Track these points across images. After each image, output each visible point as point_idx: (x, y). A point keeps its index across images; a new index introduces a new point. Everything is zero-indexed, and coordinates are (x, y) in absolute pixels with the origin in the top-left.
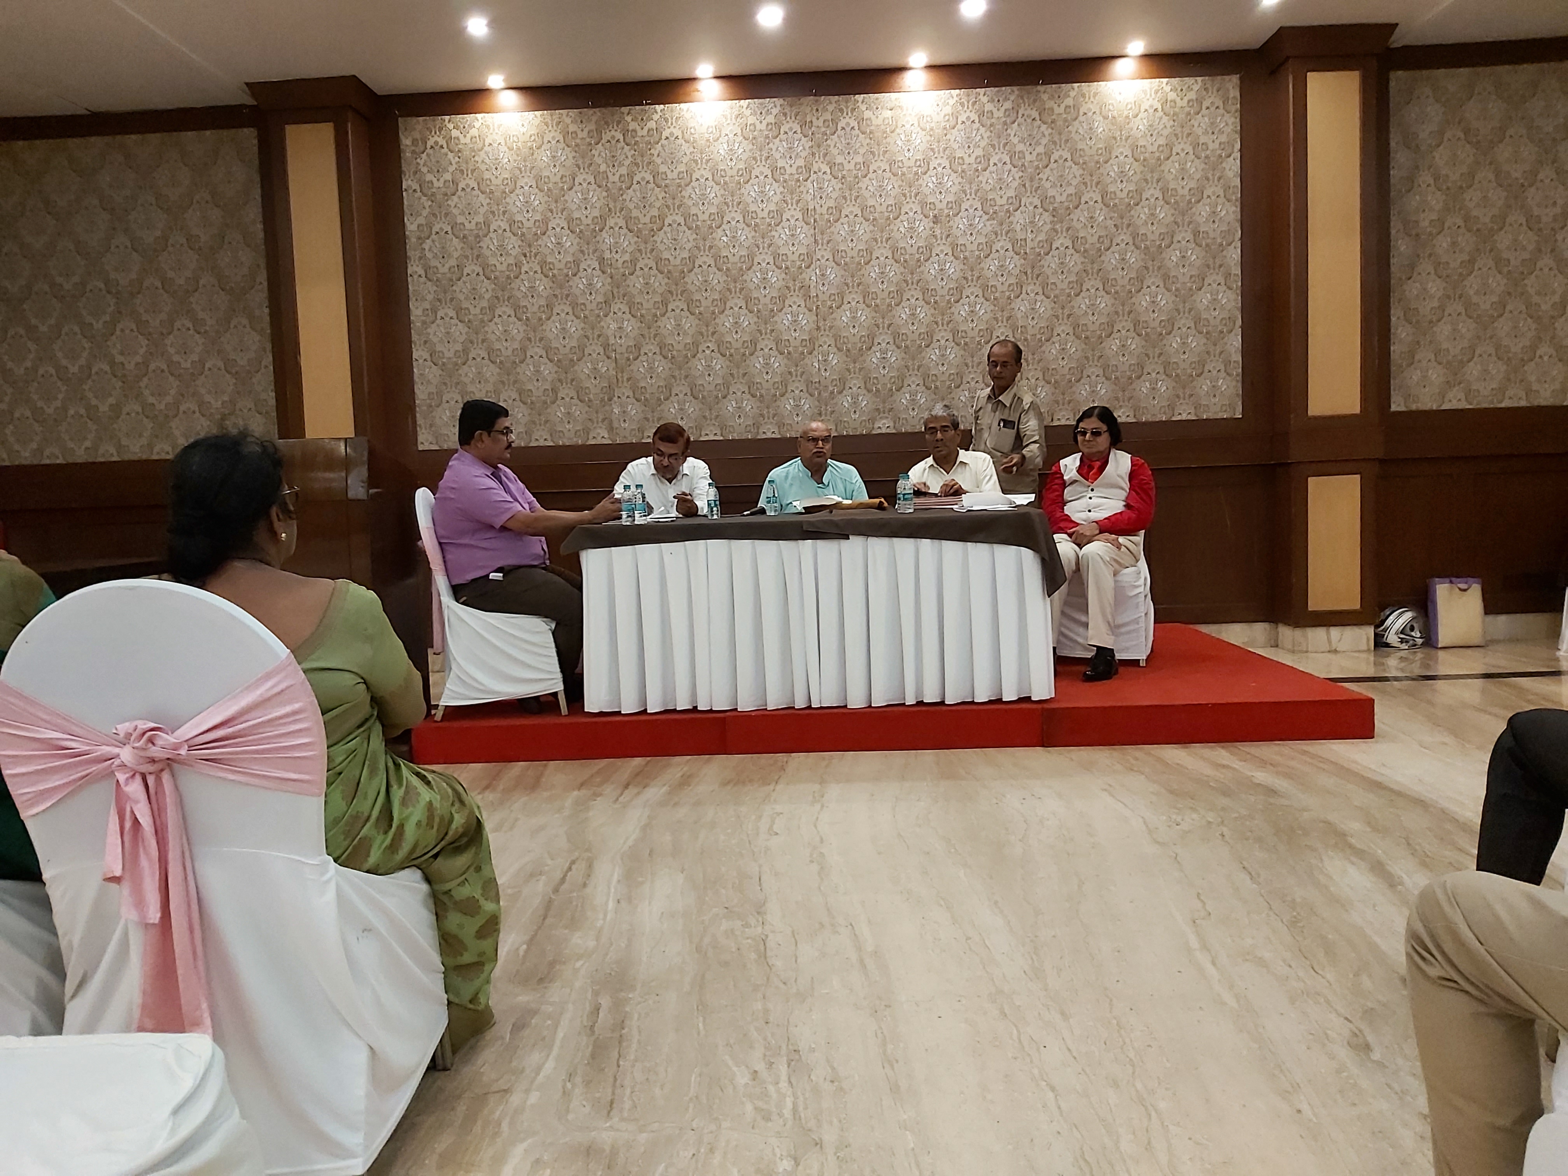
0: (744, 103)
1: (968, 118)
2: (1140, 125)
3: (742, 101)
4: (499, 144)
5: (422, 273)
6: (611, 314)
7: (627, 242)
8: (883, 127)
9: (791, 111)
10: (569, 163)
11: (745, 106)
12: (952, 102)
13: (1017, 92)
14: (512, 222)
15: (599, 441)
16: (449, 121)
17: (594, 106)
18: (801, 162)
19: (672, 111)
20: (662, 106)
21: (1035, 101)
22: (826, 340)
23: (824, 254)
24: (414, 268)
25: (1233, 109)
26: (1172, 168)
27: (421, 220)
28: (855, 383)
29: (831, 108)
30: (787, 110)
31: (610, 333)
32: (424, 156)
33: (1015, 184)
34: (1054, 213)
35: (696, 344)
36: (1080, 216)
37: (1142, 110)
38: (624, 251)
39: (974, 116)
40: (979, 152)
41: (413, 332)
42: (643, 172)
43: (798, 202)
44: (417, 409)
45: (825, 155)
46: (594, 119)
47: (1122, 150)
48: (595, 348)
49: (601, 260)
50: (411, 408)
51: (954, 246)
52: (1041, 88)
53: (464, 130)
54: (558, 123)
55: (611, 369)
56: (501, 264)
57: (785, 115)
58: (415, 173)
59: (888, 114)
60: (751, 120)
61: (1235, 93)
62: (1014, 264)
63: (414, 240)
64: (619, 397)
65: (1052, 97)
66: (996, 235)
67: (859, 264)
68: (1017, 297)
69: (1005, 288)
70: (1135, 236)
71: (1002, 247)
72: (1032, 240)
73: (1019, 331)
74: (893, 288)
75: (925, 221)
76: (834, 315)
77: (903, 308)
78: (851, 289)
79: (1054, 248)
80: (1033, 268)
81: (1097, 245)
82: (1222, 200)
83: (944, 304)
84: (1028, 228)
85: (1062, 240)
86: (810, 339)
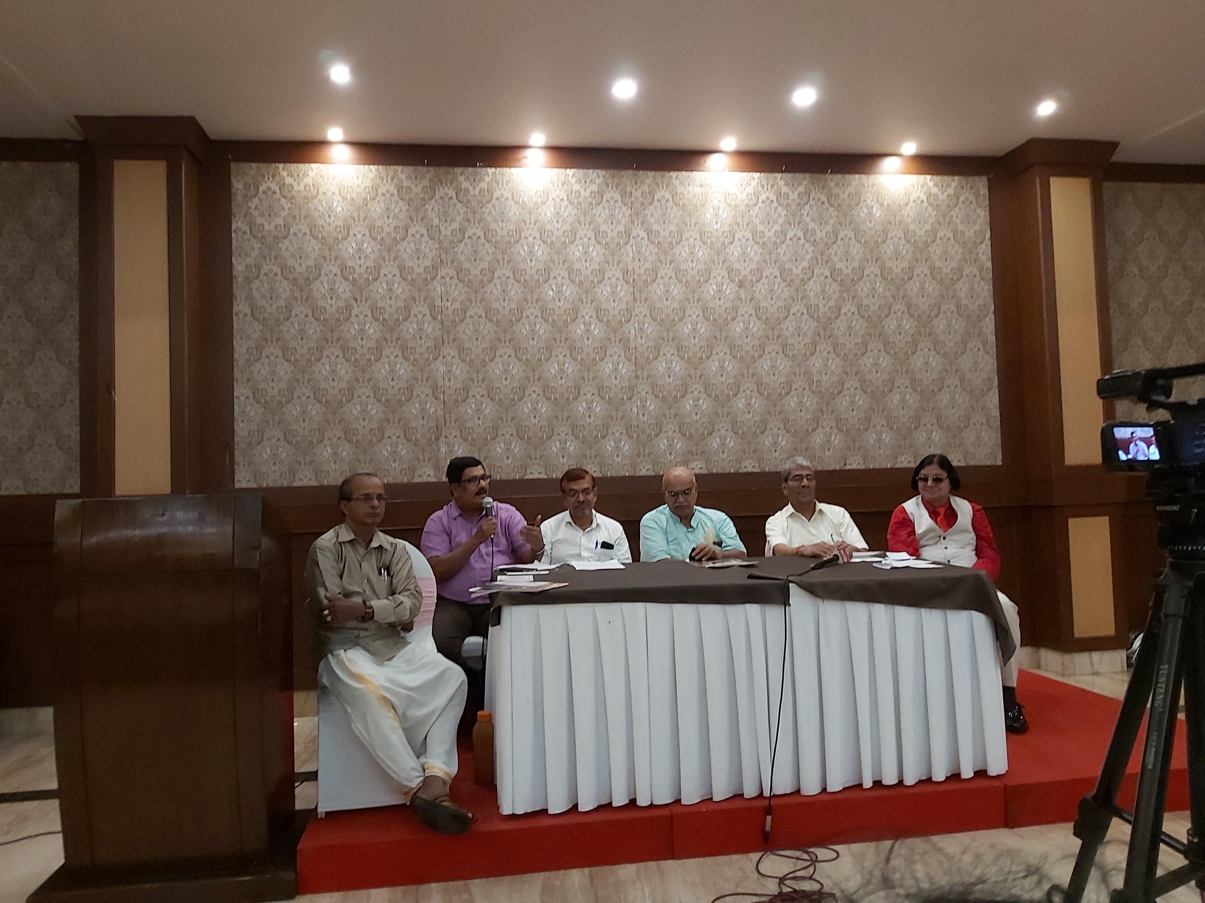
0: (570, 172)
1: (767, 198)
2: (909, 212)
3: (568, 170)
4: (333, 193)
5: (249, 313)
6: (441, 358)
7: (458, 291)
8: (694, 202)
9: (612, 182)
10: (402, 216)
11: (571, 175)
12: (754, 183)
13: (808, 179)
14: (343, 268)
15: (425, 479)
16: (283, 169)
17: (429, 165)
18: (621, 228)
19: (503, 174)
20: (493, 170)
21: (823, 187)
22: (643, 388)
23: (642, 310)
24: (240, 307)
25: (984, 204)
26: (936, 250)
27: (250, 261)
28: (670, 428)
29: (648, 181)
30: (609, 181)
31: (439, 375)
32: (256, 200)
33: (808, 257)
34: (842, 283)
35: (523, 389)
36: (863, 288)
37: (912, 200)
38: (454, 300)
39: (773, 197)
40: (777, 227)
41: (235, 370)
42: (474, 228)
43: (619, 263)
44: (236, 447)
45: (643, 223)
46: (428, 176)
47: (896, 233)
48: (423, 390)
49: (432, 308)
50: (229, 445)
51: (757, 309)
52: (829, 177)
53: (298, 178)
54: (392, 179)
55: (439, 410)
56: (331, 307)
57: (607, 185)
58: (245, 216)
59: (699, 190)
60: (576, 187)
61: (984, 191)
62: (809, 326)
63: (241, 279)
64: (446, 437)
65: (837, 185)
66: (793, 300)
67: (674, 320)
68: (812, 355)
69: (801, 347)
70: (909, 306)
71: (798, 311)
72: (824, 306)
73: (815, 385)
74: (704, 343)
75: (732, 285)
76: (651, 366)
77: (713, 361)
78: (666, 342)
79: (842, 313)
80: (825, 330)
81: (879, 313)
82: (978, 279)
83: (748, 359)
84: (820, 295)
85: (849, 307)
86: (629, 387)
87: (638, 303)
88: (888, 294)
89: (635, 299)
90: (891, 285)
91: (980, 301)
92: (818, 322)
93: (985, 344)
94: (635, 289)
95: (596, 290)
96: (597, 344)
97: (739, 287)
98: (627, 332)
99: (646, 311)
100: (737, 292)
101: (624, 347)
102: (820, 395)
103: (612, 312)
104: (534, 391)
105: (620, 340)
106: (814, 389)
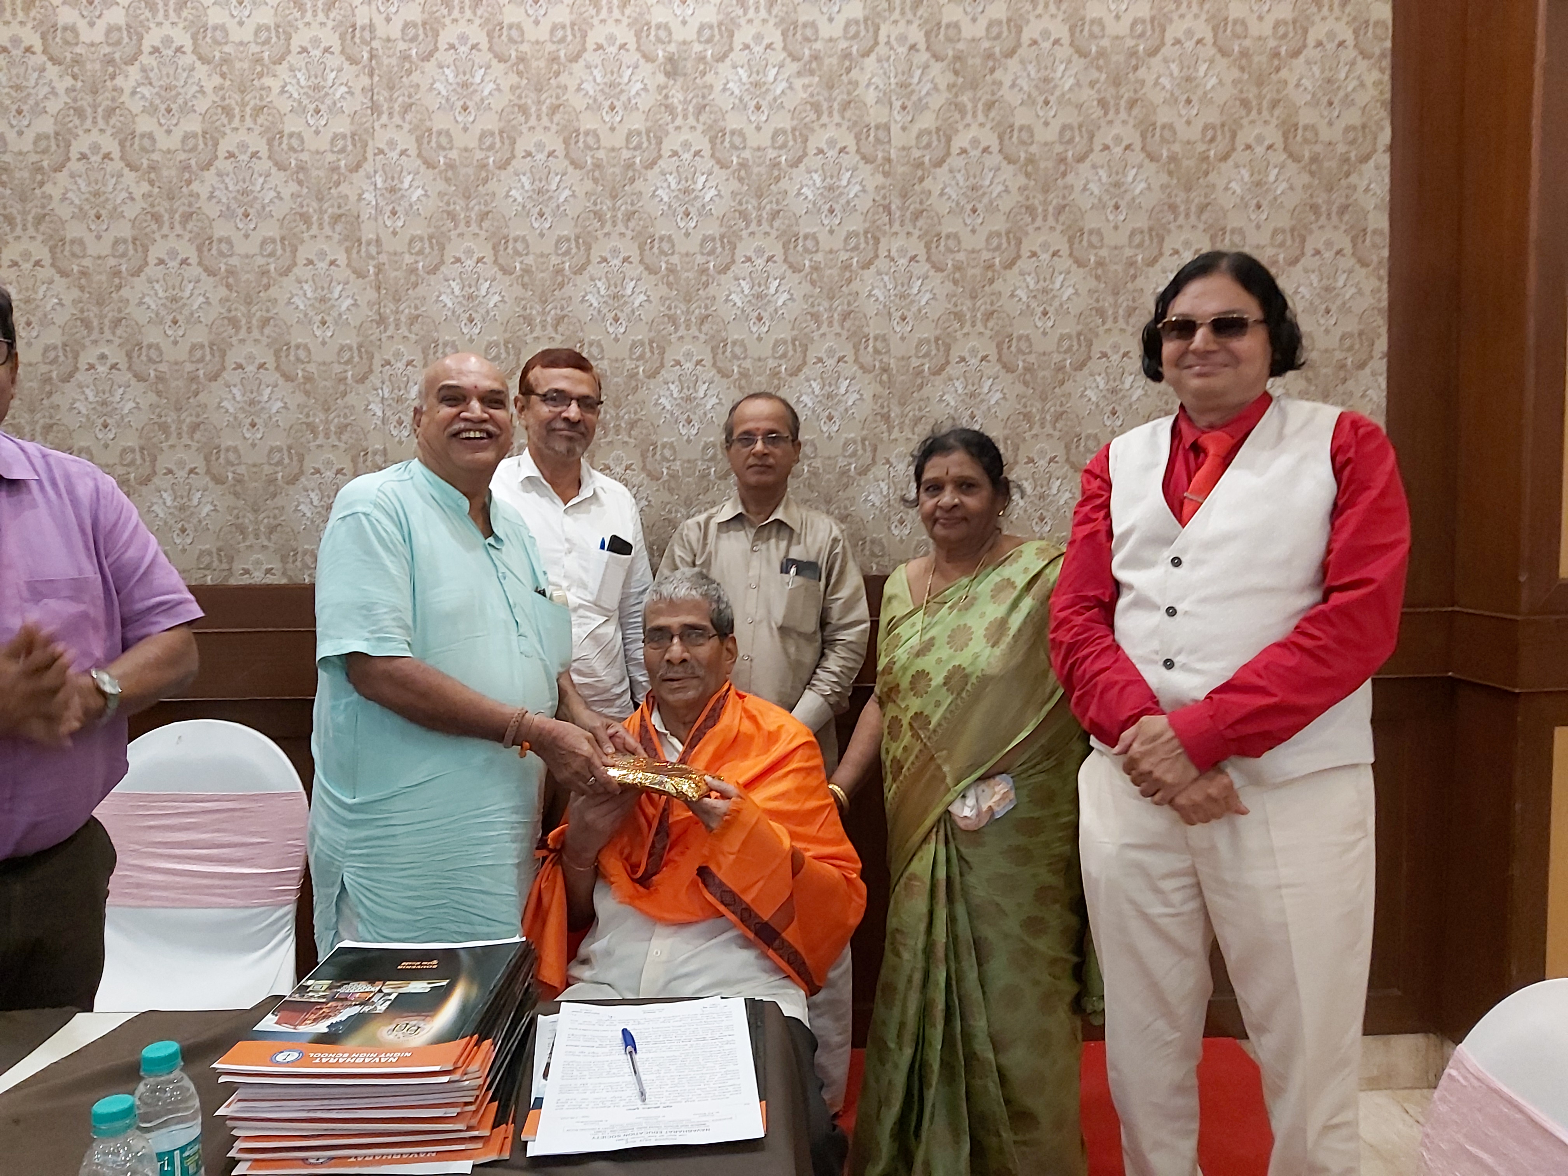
23: (394, 137)
34: (957, 64)
51: (716, 137)
62: (859, 184)
66: (816, 111)
67: (484, 166)
68: (866, 265)
69: (837, 243)
70: (1146, 128)
71: (831, 142)
72: (904, 129)
73: (870, 349)
74: (566, 230)
75: (646, 68)
76: (421, 290)
77: (592, 279)
78: (462, 227)
79: (955, 150)
80: (904, 196)
81: (1059, 148)
82: (1349, 53)
83: (691, 275)
84: (894, 98)
85: (974, 131)
86: (360, 346)
87: (384, 118)
88: (1087, 95)
89: (375, 108)
90: (1099, 69)
91: (1352, 117)
92: (886, 174)
93: (1358, 234)
94: (376, 78)
95: (267, 81)
96: (271, 230)
97: (668, 74)
98: (353, 198)
99: (405, 141)
100: (660, 88)
101: (347, 238)
102: (885, 377)
103: (312, 143)
104: (103, 357)
105: (336, 219)
106: (867, 358)
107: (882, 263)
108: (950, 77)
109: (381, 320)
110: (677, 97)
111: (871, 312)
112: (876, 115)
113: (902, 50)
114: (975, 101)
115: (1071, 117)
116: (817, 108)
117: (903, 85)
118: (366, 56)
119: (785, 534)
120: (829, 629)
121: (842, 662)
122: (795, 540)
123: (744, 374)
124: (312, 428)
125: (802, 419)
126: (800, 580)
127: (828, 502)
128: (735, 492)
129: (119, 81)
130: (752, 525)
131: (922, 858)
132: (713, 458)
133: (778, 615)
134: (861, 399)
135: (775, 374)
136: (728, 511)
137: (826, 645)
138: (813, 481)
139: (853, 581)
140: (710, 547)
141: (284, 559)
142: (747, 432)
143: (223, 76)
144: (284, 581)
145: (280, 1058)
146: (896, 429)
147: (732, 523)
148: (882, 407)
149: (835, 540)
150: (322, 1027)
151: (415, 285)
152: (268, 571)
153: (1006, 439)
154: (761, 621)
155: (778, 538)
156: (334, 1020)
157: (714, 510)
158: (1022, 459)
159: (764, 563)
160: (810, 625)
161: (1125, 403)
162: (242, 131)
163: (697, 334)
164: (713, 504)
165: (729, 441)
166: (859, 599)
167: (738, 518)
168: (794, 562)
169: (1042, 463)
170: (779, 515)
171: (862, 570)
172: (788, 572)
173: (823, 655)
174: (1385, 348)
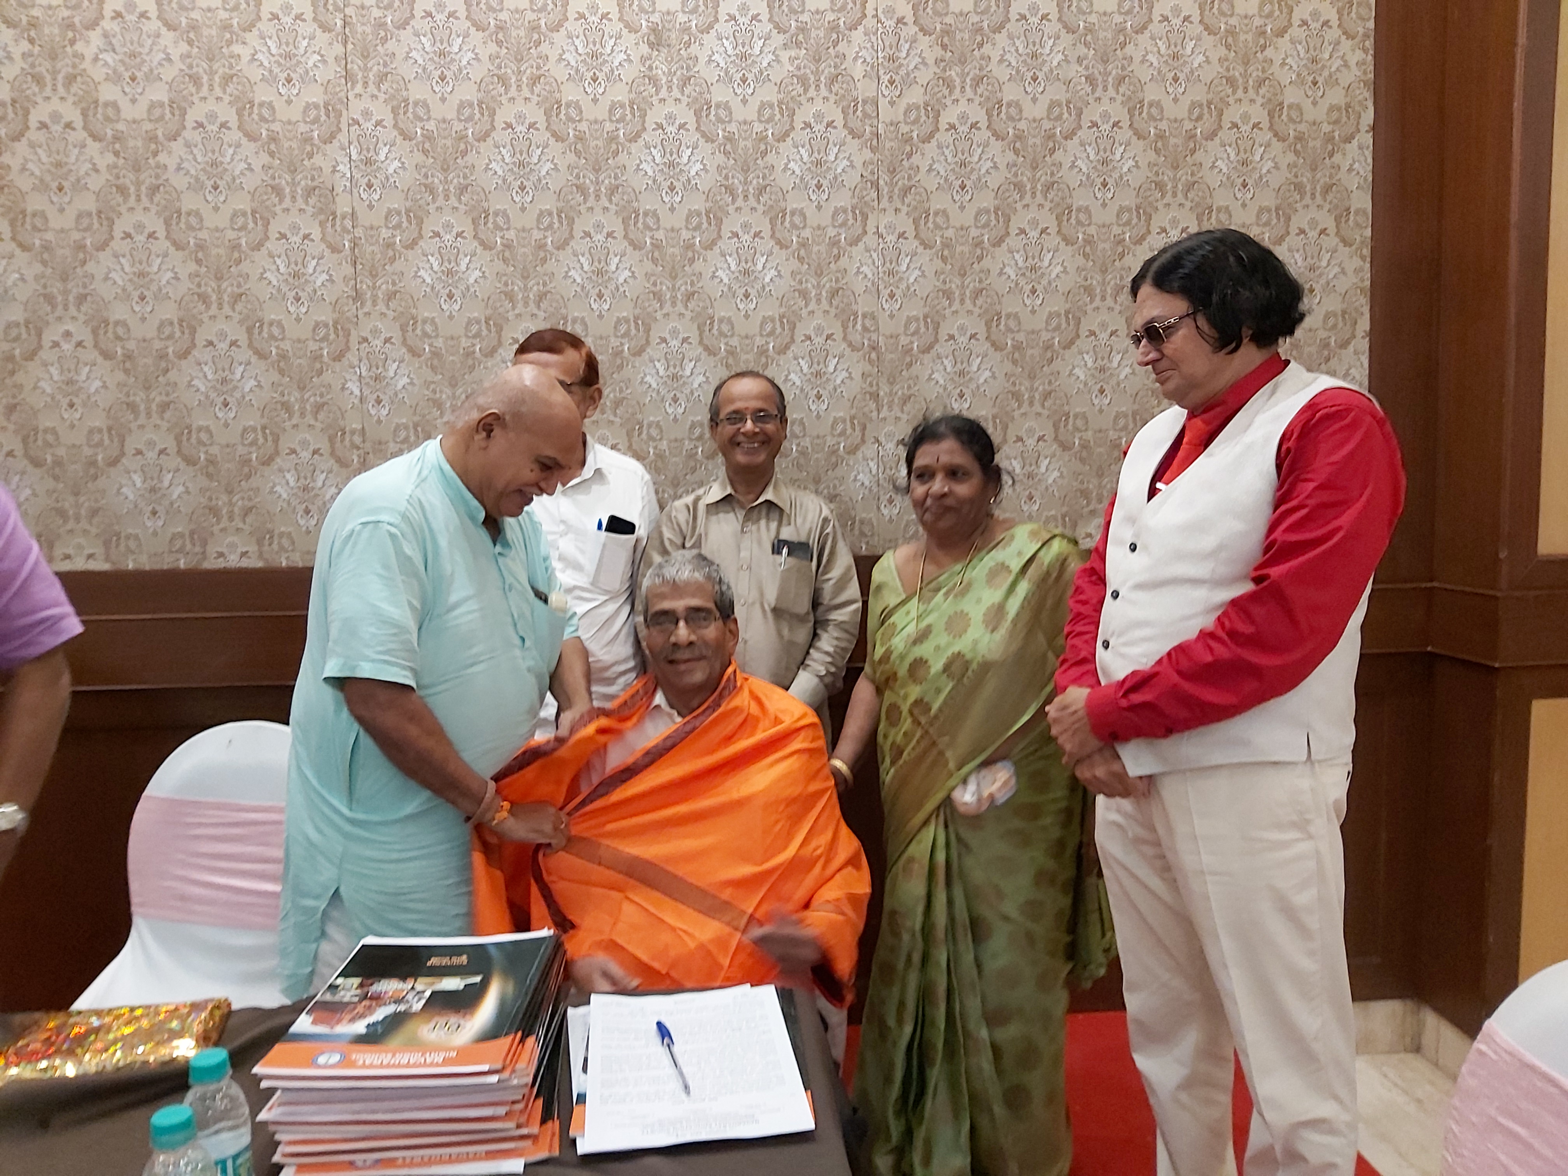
22: (377, 327)
23: (369, 108)
34: (945, 38)
35: (35, 326)
51: (701, 109)
62: (847, 159)
66: (803, 84)
67: (462, 138)
68: (855, 242)
69: (825, 218)
70: (1134, 106)
71: (818, 116)
72: (892, 103)
73: (859, 327)
74: (549, 204)
75: (629, 39)
76: (399, 265)
77: (575, 255)
78: (440, 201)
79: (943, 126)
80: (893, 172)
81: (1047, 125)
82: (1334, 33)
83: (676, 251)
84: (881, 72)
85: (963, 106)
86: (336, 323)
87: (359, 88)
88: (1075, 71)
89: (348, 76)
90: (1087, 45)
91: (1336, 97)
92: (873, 150)
93: (1342, 214)
94: (350, 46)
95: (237, 49)
96: (242, 203)
97: (651, 45)
98: (327, 170)
99: (381, 111)
100: (643, 59)
101: (321, 211)
102: (874, 355)
103: (284, 113)
104: (68, 334)
105: (309, 192)
106: (856, 338)
107: (870, 240)
108: (938, 52)
109: (358, 296)
110: (661, 69)
111: (859, 288)
112: (865, 89)
113: (890, 23)
114: (963, 76)
115: (1058, 93)
116: (803, 81)
117: (892, 59)
118: (339, 23)
119: (775, 515)
120: (821, 609)
121: (835, 642)
122: (785, 521)
123: (731, 352)
124: (286, 407)
125: (788, 398)
126: (790, 559)
127: (817, 481)
128: (722, 472)
129: (79, 47)
130: (742, 507)
131: (920, 842)
132: (700, 438)
133: (771, 597)
134: (850, 378)
135: (763, 352)
136: (716, 492)
137: (818, 626)
138: (802, 461)
139: (844, 562)
140: (700, 529)
141: (260, 542)
142: (736, 412)
143: (190, 43)
144: (260, 564)
145: (322, 1060)
146: (885, 408)
147: (720, 504)
148: (871, 385)
149: (826, 520)
150: (360, 1027)
151: (393, 260)
152: (244, 554)
153: (994, 417)
154: (753, 604)
155: (768, 519)
156: (371, 1019)
157: (701, 492)
158: (1011, 438)
159: (755, 545)
160: (803, 605)
161: (1113, 382)
162: (211, 100)
163: (683, 311)
164: (701, 484)
165: (714, 421)
166: (851, 579)
167: (727, 499)
168: (785, 542)
169: (1031, 442)
170: (769, 495)
171: (852, 551)
172: (779, 553)
173: (815, 635)
174: (1368, 328)
